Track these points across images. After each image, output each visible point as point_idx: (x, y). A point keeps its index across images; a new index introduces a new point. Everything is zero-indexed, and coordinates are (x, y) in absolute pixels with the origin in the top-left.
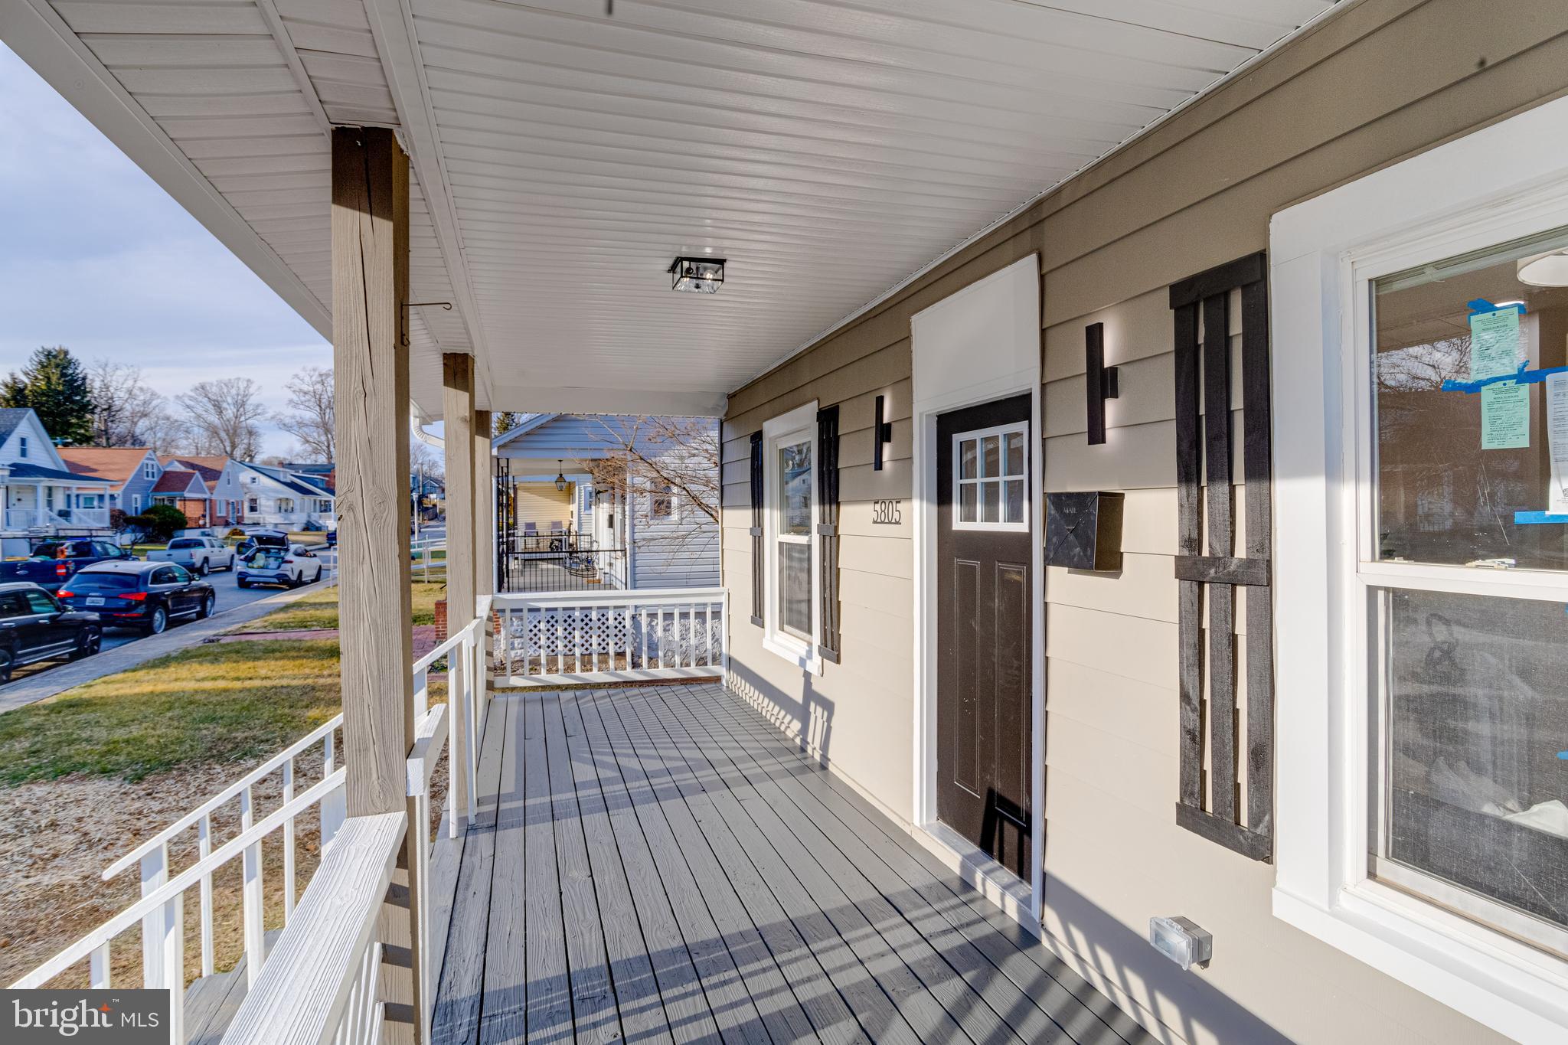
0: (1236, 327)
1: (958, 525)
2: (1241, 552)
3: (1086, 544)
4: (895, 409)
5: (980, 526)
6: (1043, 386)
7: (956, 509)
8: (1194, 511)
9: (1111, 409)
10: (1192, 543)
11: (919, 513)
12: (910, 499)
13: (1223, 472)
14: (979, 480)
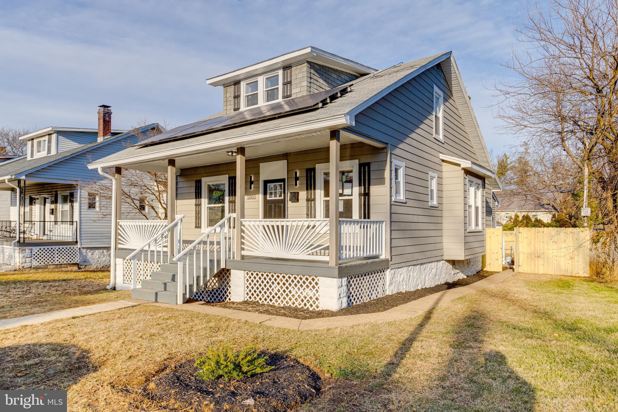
0: (312, 175)
1: (268, 198)
2: (313, 198)
3: (295, 198)
4: (254, 178)
5: (273, 198)
6: (288, 178)
7: (268, 196)
8: (308, 193)
9: (298, 182)
10: (308, 197)
11: (261, 196)
12: (259, 194)
13: (311, 189)
14: (273, 191)
